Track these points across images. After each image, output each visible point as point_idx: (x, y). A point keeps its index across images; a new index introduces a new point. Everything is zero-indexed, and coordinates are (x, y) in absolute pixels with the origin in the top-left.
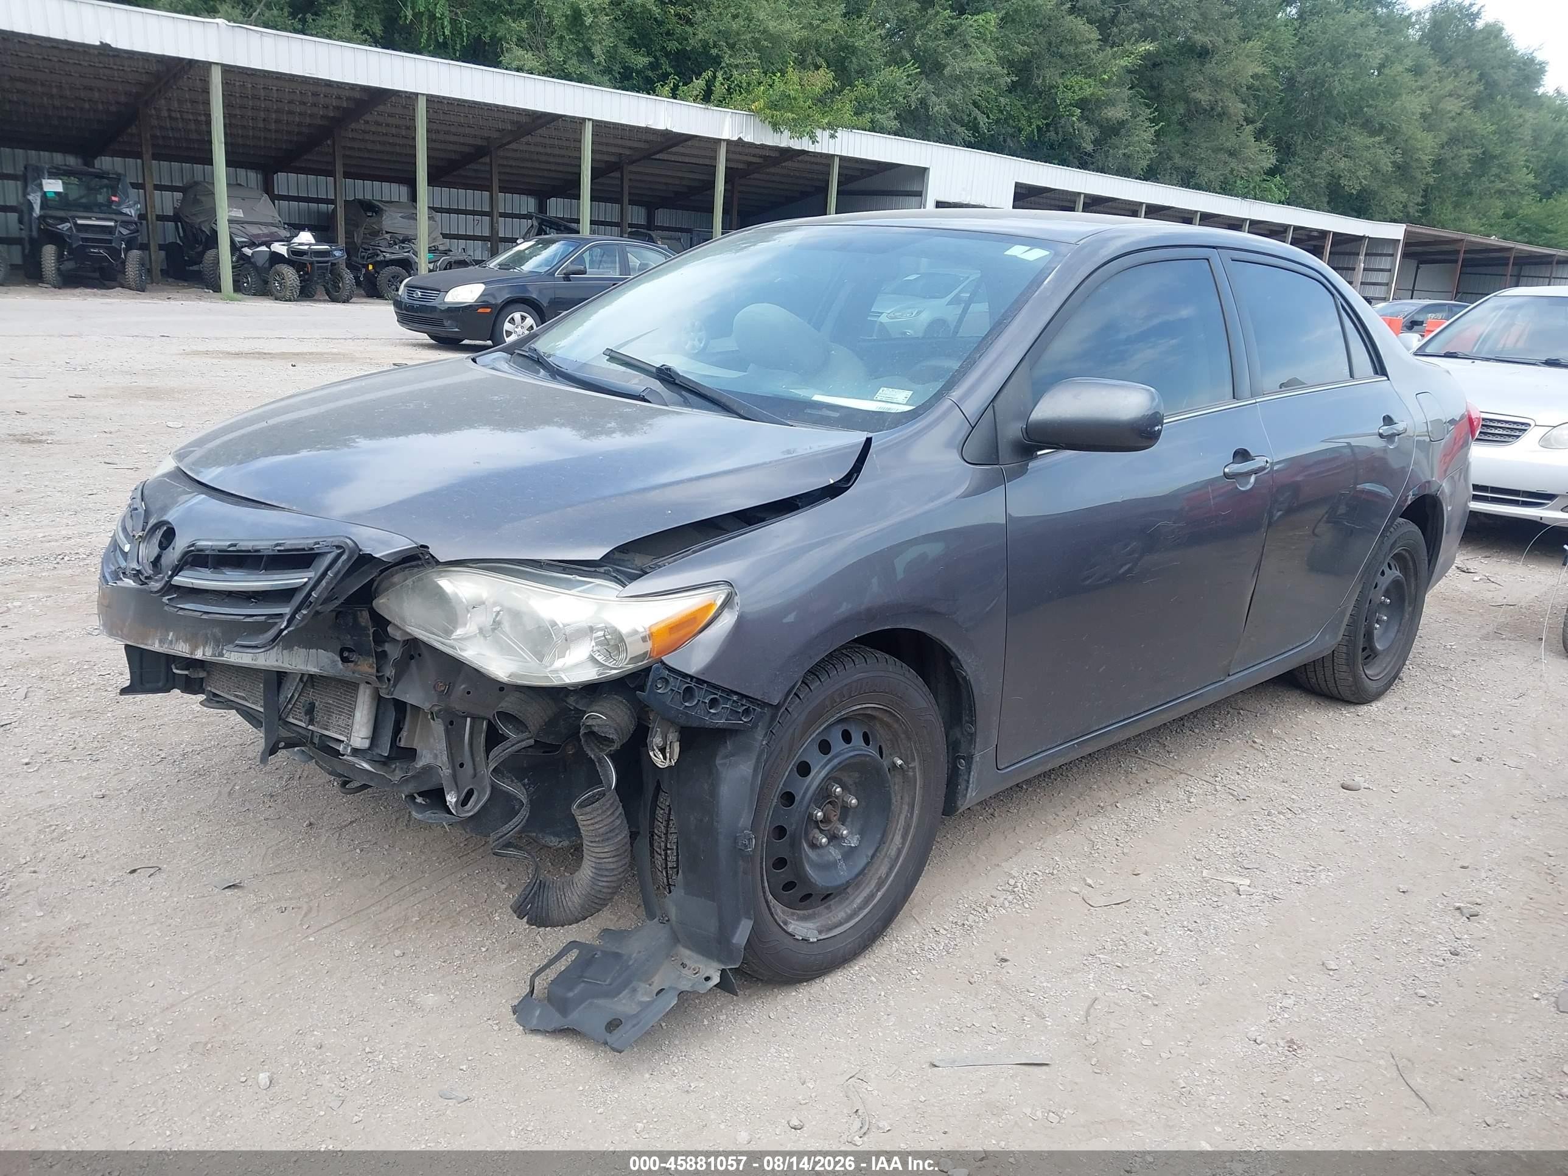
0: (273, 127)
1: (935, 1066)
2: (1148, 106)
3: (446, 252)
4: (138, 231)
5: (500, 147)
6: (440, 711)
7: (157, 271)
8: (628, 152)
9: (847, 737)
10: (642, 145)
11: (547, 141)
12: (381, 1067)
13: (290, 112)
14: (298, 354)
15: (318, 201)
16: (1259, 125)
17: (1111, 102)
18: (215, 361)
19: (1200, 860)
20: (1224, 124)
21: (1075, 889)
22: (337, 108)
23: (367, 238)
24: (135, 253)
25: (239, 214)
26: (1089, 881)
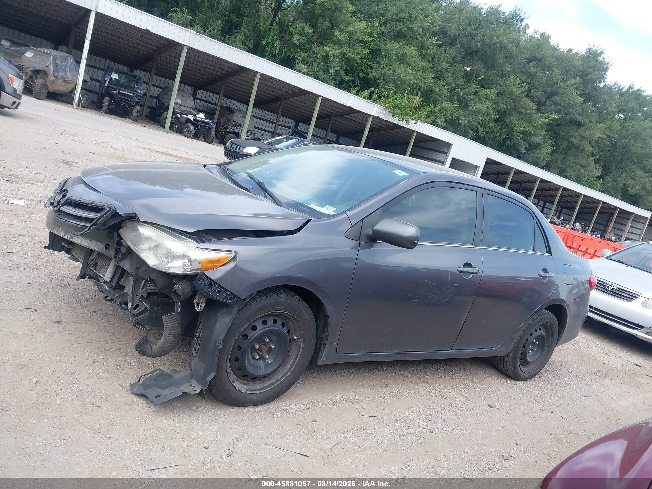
0: (202, 72)
1: (267, 445)
2: (552, 140)
3: (254, 134)
4: (141, 100)
5: (285, 99)
6: (134, 274)
7: (144, 116)
8: (334, 112)
9: (275, 322)
10: (341, 111)
11: (304, 101)
12: (76, 389)
13: (210, 69)
14: (182, 157)
15: (212, 103)
16: (597, 157)
17: (535, 135)
18: (149, 152)
19: (413, 412)
20: (583, 154)
21: (357, 407)
22: (227, 71)
23: (226, 122)
24: (138, 107)
25: (180, 101)
26: (364, 406)
